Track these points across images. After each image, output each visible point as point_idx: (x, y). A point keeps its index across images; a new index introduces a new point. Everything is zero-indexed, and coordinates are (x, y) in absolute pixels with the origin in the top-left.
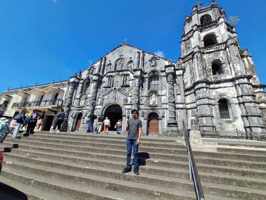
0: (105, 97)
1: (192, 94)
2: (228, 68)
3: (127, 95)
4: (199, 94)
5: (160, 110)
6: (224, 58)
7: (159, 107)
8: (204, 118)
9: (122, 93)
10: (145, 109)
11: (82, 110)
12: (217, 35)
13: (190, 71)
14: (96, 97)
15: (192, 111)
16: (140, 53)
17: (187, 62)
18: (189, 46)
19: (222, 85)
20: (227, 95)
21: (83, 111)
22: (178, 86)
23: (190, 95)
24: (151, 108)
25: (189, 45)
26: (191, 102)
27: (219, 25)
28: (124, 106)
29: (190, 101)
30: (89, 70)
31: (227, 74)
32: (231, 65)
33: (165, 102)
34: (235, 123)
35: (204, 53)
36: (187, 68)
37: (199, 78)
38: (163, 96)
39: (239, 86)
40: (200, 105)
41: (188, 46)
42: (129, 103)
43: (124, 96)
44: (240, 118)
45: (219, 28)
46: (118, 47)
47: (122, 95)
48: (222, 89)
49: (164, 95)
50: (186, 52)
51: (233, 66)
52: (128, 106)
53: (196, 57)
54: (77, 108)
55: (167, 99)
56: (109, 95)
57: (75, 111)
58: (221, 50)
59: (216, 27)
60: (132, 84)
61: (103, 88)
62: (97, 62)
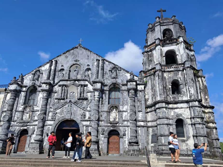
0: (58, 111)
1: (153, 112)
2: (184, 90)
3: (85, 109)
4: (159, 113)
5: (121, 127)
6: (182, 79)
7: (120, 124)
8: (163, 138)
9: (78, 107)
10: (105, 126)
11: (27, 127)
12: (177, 53)
13: (152, 87)
14: (46, 111)
15: (153, 129)
16: (99, 60)
17: (149, 77)
18: (151, 59)
19: (179, 105)
20: (183, 115)
21: (28, 127)
22: (139, 102)
23: (151, 112)
24: (111, 125)
25: (151, 58)
27: (179, 44)
28: (82, 122)
29: (151, 119)
30: (34, 74)
31: (184, 95)
32: (187, 87)
33: (126, 119)
34: (188, 142)
35: (165, 71)
36: (149, 83)
37: (160, 97)
38: (124, 112)
39: (192, 108)
40: (160, 124)
41: (150, 59)
42: (87, 118)
43: (81, 110)
44: (192, 137)
45: (179, 46)
46: (73, 49)
47: (79, 109)
48: (178, 109)
49: (125, 112)
50: (148, 65)
51: (189, 89)
52: (87, 122)
53: (157, 75)
54: (20, 124)
55: (128, 116)
56: (62, 109)
57: (18, 127)
58: (180, 71)
59: (177, 45)
60: (91, 96)
61: (55, 99)
62: (45, 65)
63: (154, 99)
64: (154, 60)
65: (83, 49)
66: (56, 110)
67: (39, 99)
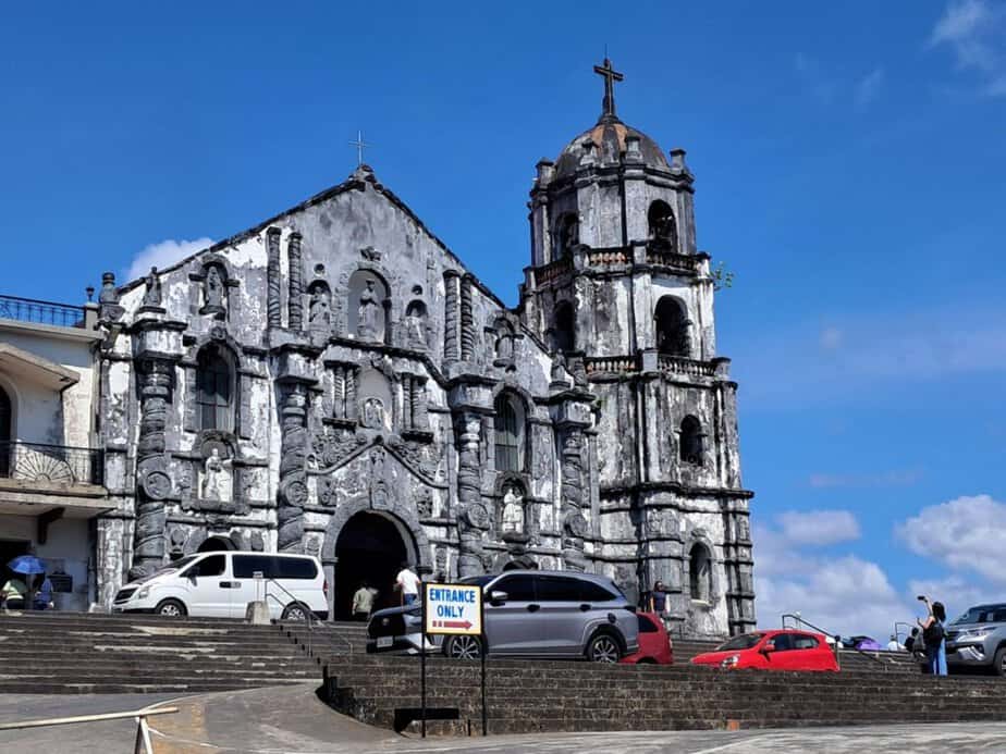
0: (340, 474)
1: (623, 513)
2: (711, 454)
3: (427, 479)
4: (658, 523)
5: (536, 556)
6: (707, 417)
7: (535, 546)
9: (406, 466)
10: (493, 549)
11: (232, 529)
12: (691, 316)
13: (619, 426)
15: (619, 568)
17: (609, 385)
18: (604, 308)
19: (701, 503)
20: (708, 535)
21: (235, 532)
22: (584, 474)
23: (615, 514)
24: (512, 546)
25: (606, 305)
26: (617, 537)
27: (701, 286)
28: (424, 527)
29: (613, 534)
31: (709, 471)
32: (722, 447)
33: (549, 530)
34: (714, 613)
35: (669, 382)
36: (608, 408)
38: (543, 505)
39: (735, 517)
40: (661, 557)
41: (600, 307)
42: (436, 514)
43: (417, 480)
44: (723, 599)
45: (698, 293)
46: (346, 188)
47: (409, 475)
48: (697, 514)
49: (546, 503)
50: (594, 331)
51: (727, 454)
52: (437, 529)
53: (653, 391)
54: (197, 515)
55: (554, 520)
56: (352, 467)
57: (192, 529)
58: (705, 387)
59: (691, 285)
60: (442, 429)
61: (321, 424)
62: (240, 242)
63: (624, 471)
64: (617, 320)
65: (387, 200)
66: (332, 468)
67: (255, 412)
